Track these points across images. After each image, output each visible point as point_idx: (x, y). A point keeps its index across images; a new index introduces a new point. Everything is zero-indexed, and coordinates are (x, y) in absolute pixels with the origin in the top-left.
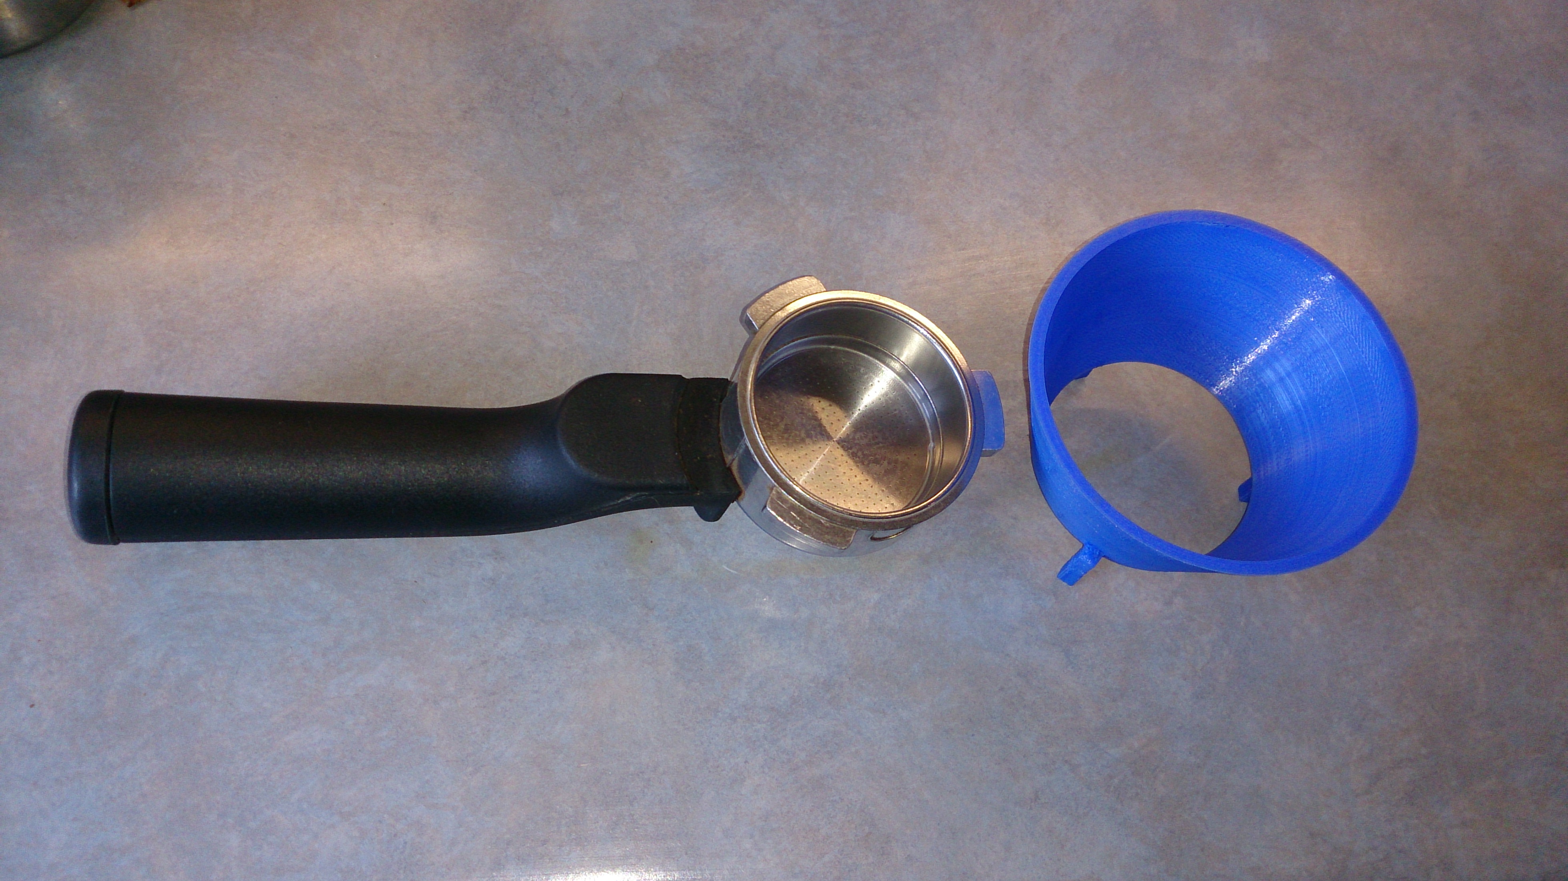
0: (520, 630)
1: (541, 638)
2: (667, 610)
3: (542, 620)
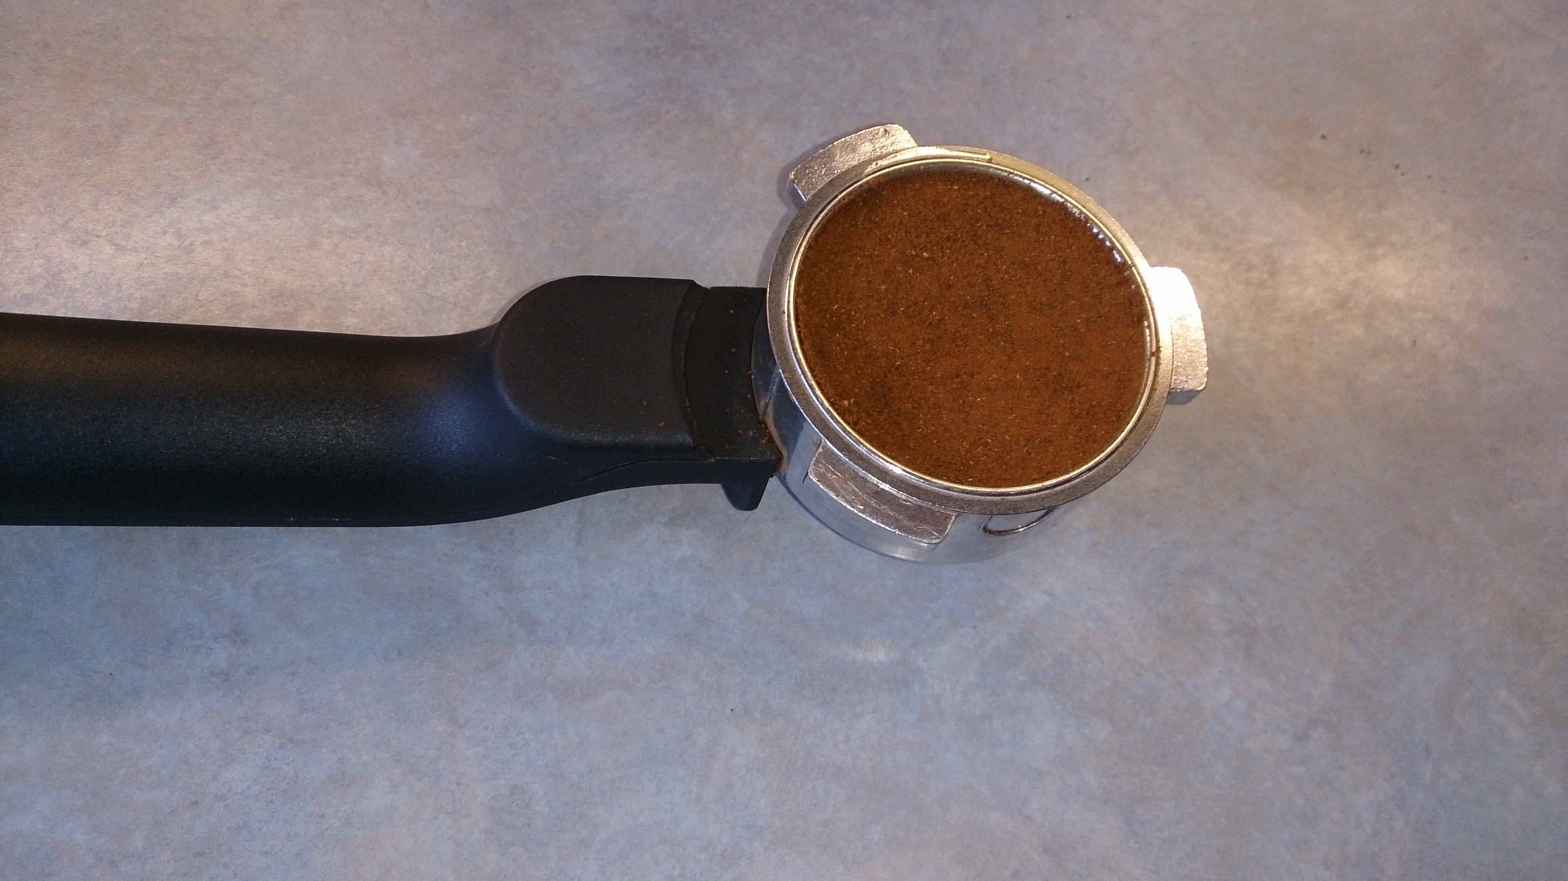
0: (256, 754)
1: (285, 767)
2: (486, 728)
3: (291, 740)
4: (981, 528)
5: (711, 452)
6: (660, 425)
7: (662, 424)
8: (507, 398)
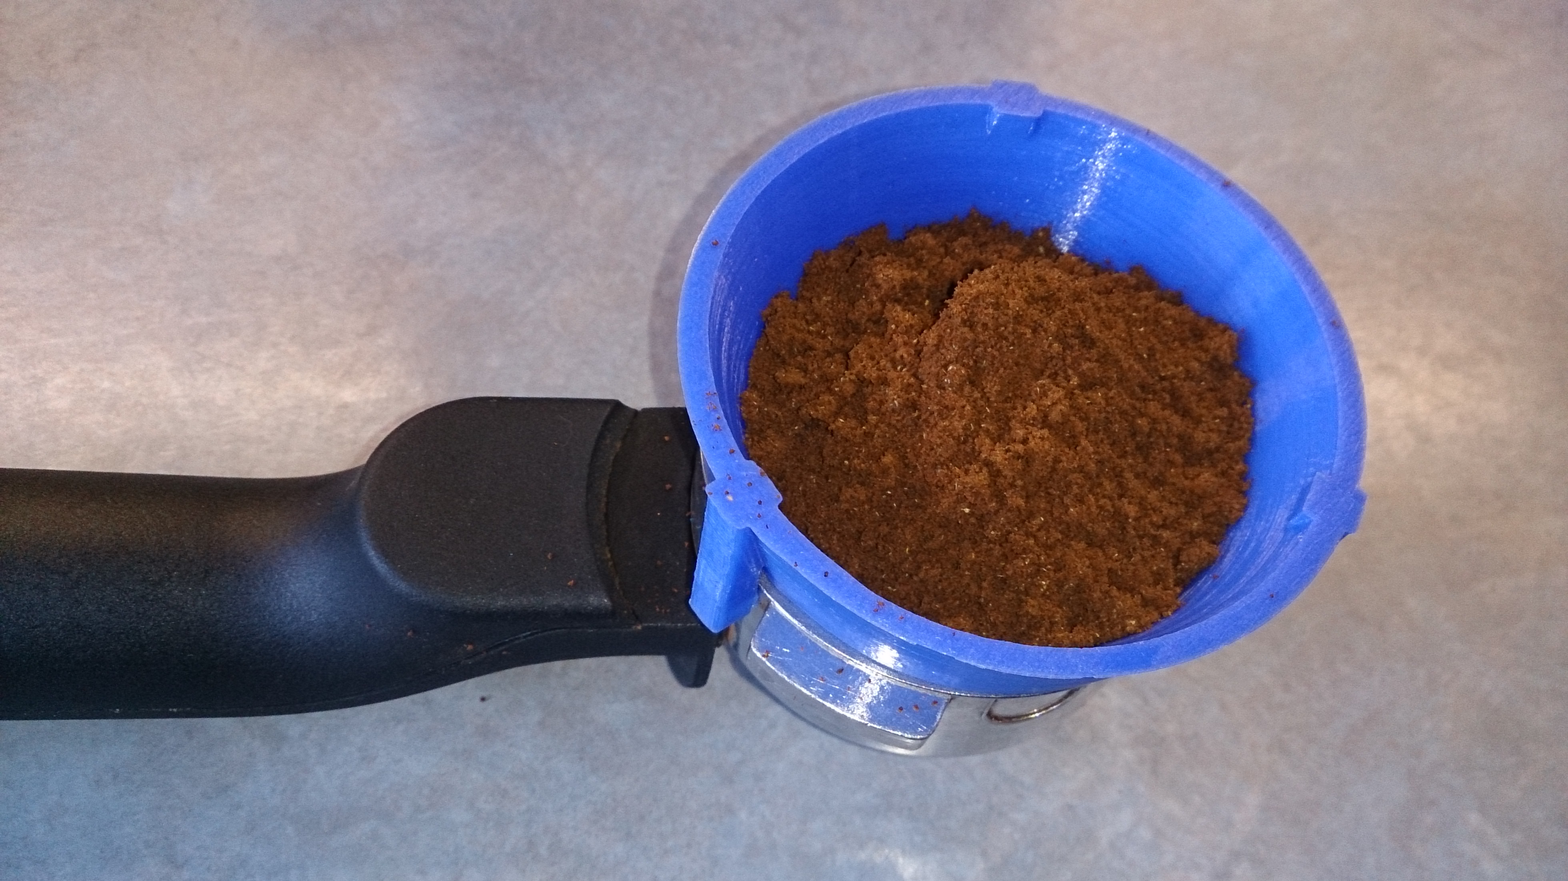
4: (984, 715)
5: (637, 617)
6: (569, 584)
7: (571, 583)
8: (372, 553)
